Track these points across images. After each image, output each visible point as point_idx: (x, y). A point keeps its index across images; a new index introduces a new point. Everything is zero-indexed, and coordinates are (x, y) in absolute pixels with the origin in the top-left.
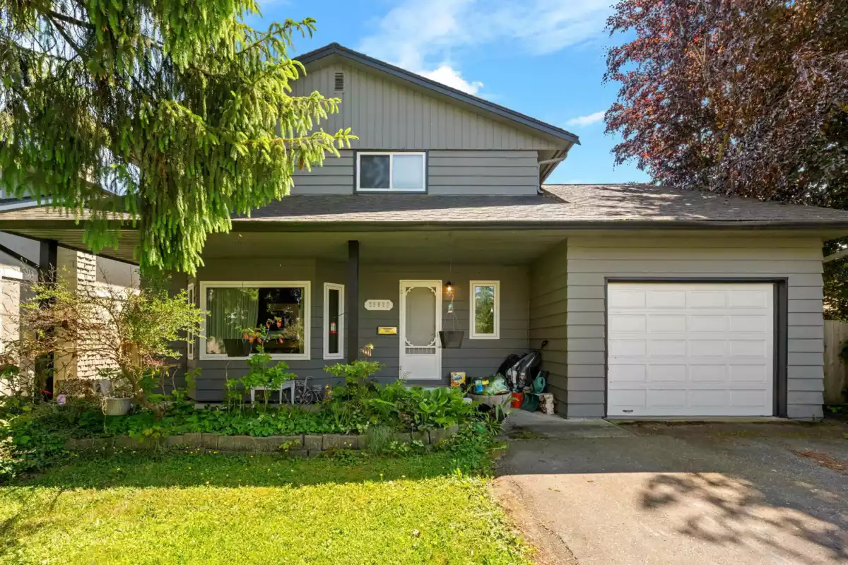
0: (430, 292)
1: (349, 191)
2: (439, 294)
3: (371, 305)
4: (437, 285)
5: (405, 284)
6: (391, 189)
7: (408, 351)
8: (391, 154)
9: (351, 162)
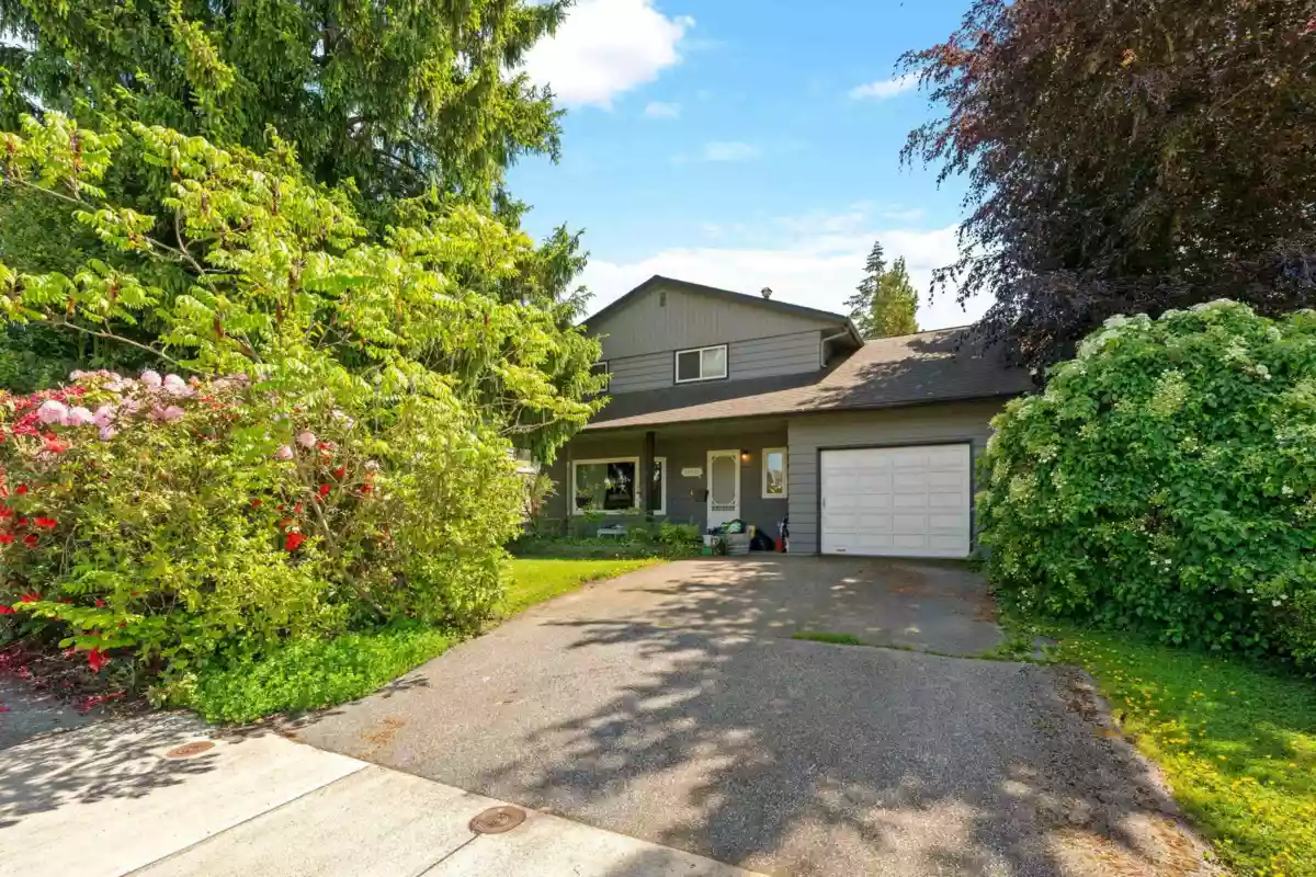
0: (730, 460)
1: (670, 384)
2: (737, 462)
3: (687, 472)
4: (736, 453)
5: (711, 454)
6: (701, 378)
7: (713, 508)
8: (701, 350)
9: (670, 361)
